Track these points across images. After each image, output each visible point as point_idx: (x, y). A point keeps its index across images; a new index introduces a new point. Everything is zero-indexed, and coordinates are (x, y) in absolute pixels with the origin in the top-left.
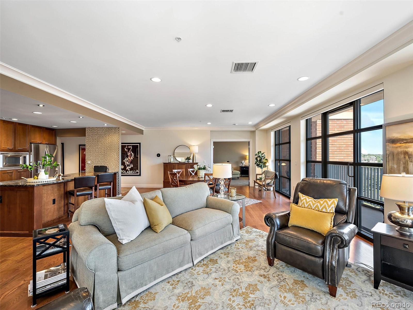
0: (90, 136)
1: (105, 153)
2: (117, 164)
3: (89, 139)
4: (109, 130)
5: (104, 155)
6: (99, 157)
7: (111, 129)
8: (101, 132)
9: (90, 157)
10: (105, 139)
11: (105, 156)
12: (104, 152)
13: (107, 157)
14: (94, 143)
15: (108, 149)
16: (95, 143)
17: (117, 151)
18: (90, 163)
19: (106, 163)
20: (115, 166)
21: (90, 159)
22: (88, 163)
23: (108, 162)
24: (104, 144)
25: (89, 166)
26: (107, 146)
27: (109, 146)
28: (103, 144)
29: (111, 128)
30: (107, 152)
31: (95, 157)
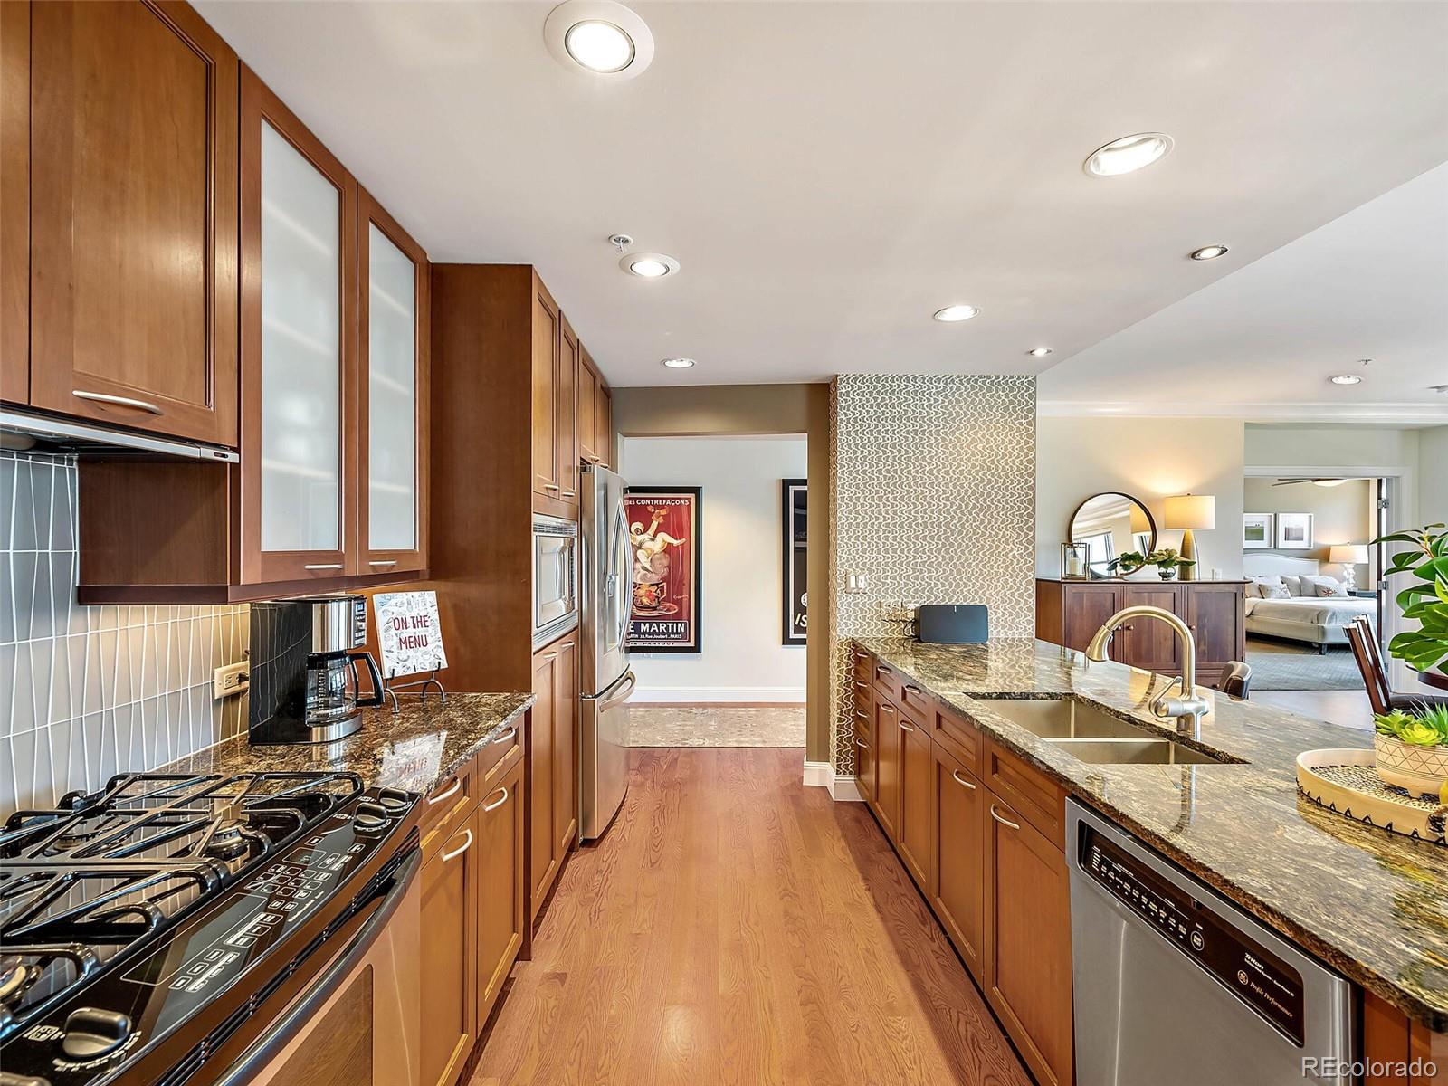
0: (861, 426)
1: (953, 531)
2: (1021, 595)
3: (857, 445)
4: (976, 394)
5: (947, 539)
6: (916, 552)
7: (989, 390)
8: (926, 403)
9: (864, 551)
10: (955, 446)
11: (952, 545)
12: (947, 525)
13: (963, 552)
14: (888, 471)
15: (967, 506)
16: (895, 471)
17: (1021, 515)
18: (862, 585)
19: (958, 586)
20: (1014, 609)
21: (864, 564)
22: (853, 584)
23: (969, 580)
24: (947, 473)
25: (856, 605)
26: (962, 487)
27: (976, 485)
28: (937, 478)
29: (984, 382)
30: (963, 525)
31: (895, 551)
